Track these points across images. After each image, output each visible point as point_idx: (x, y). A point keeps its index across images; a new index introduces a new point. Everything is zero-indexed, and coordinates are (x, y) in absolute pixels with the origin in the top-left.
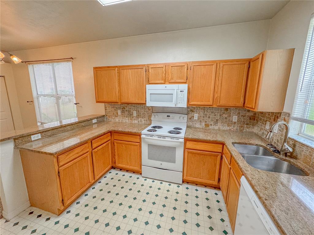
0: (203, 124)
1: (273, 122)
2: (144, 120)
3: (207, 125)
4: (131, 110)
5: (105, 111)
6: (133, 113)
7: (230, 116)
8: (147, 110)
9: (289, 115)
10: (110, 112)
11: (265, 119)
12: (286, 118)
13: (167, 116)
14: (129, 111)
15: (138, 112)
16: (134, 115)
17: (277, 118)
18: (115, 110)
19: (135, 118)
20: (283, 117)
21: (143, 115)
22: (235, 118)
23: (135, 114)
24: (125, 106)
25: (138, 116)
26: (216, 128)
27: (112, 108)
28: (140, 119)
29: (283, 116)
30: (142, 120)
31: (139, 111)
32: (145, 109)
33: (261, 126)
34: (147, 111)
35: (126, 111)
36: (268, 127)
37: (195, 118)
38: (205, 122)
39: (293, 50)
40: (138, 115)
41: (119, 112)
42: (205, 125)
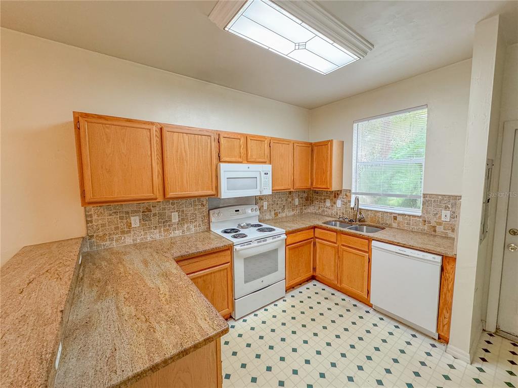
0: (273, 213)
1: (334, 199)
2: (195, 226)
3: (276, 214)
4: (166, 211)
5: (87, 227)
6: (170, 217)
7: (293, 200)
8: (200, 207)
9: (350, 191)
10: (103, 225)
11: (323, 198)
12: (348, 194)
13: (236, 211)
14: (161, 215)
15: (181, 212)
16: (173, 221)
17: (338, 194)
18: (121, 218)
19: (176, 226)
20: (345, 193)
21: (192, 218)
22: (297, 202)
23: (175, 218)
24: (149, 206)
25: (182, 221)
26: (284, 215)
27: (111, 215)
28: (186, 226)
29: (343, 193)
30: (191, 227)
31: (183, 211)
32: (196, 205)
33: (319, 204)
34: (198, 209)
35: (155, 215)
36: (328, 203)
37: (264, 208)
38: (275, 210)
39: (343, 142)
40: (183, 219)
41: (135, 221)
42: (275, 214)
